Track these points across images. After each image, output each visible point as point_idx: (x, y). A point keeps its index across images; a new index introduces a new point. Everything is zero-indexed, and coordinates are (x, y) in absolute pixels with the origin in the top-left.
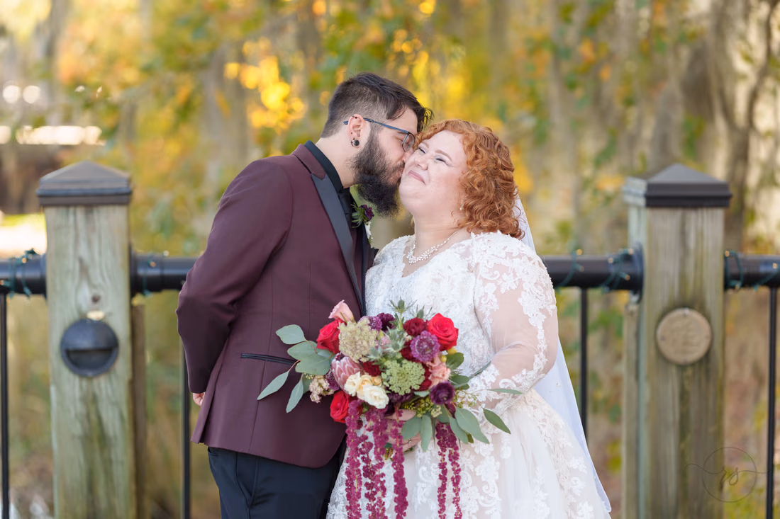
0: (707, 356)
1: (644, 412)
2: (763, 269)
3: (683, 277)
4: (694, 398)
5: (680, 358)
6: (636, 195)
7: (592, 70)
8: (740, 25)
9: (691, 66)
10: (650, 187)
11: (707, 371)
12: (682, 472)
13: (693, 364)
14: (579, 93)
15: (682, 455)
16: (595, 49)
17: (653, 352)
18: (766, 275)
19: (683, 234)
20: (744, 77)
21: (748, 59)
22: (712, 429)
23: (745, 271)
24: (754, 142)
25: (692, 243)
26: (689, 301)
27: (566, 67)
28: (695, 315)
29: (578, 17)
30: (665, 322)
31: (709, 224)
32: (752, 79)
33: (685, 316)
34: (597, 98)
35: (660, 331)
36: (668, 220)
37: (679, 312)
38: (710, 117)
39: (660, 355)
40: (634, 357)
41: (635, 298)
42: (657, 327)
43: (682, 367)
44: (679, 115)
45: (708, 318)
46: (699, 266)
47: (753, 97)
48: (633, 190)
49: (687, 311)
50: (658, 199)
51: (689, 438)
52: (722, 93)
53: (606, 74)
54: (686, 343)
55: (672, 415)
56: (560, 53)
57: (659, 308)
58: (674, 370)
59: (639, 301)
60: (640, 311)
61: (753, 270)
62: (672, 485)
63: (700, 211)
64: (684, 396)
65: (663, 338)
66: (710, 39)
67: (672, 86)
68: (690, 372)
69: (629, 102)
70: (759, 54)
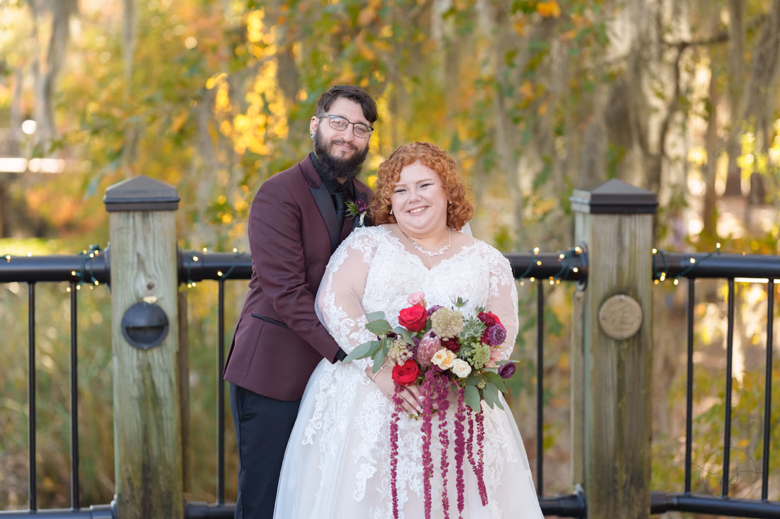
0: (639, 332)
1: (589, 378)
2: (683, 264)
3: (620, 269)
4: (629, 368)
5: (617, 335)
6: (582, 203)
7: (531, 106)
8: (654, 67)
9: (613, 101)
10: (594, 197)
11: (640, 346)
12: (619, 426)
13: (628, 340)
14: (522, 126)
15: (619, 413)
16: (534, 89)
17: (596, 330)
18: (687, 267)
19: (620, 235)
20: (656, 110)
21: (660, 95)
22: (643, 392)
23: (668, 264)
24: (665, 167)
25: (627, 241)
26: (625, 289)
27: (509, 103)
28: (629, 300)
29: (520, 61)
30: (606, 305)
31: (640, 226)
32: (663, 113)
33: (621, 300)
34: (536, 129)
35: (601, 314)
36: (608, 224)
37: (617, 298)
38: (629, 145)
39: (602, 331)
40: (580, 334)
41: (581, 287)
42: (599, 309)
43: (619, 342)
44: (604, 145)
45: (639, 301)
46: (632, 261)
47: (665, 129)
48: (580, 200)
49: (623, 297)
50: (600, 207)
51: (625, 399)
52: (638, 125)
53: (543, 110)
54: (623, 322)
55: (612, 381)
56: (504, 91)
57: (601, 295)
58: (613, 344)
59: (584, 289)
60: (586, 298)
61: (675, 264)
62: (611, 438)
63: (633, 216)
64: (620, 365)
65: (604, 319)
66: (629, 78)
67: (598, 119)
68: (625, 346)
69: (559, 132)
70: (669, 91)
